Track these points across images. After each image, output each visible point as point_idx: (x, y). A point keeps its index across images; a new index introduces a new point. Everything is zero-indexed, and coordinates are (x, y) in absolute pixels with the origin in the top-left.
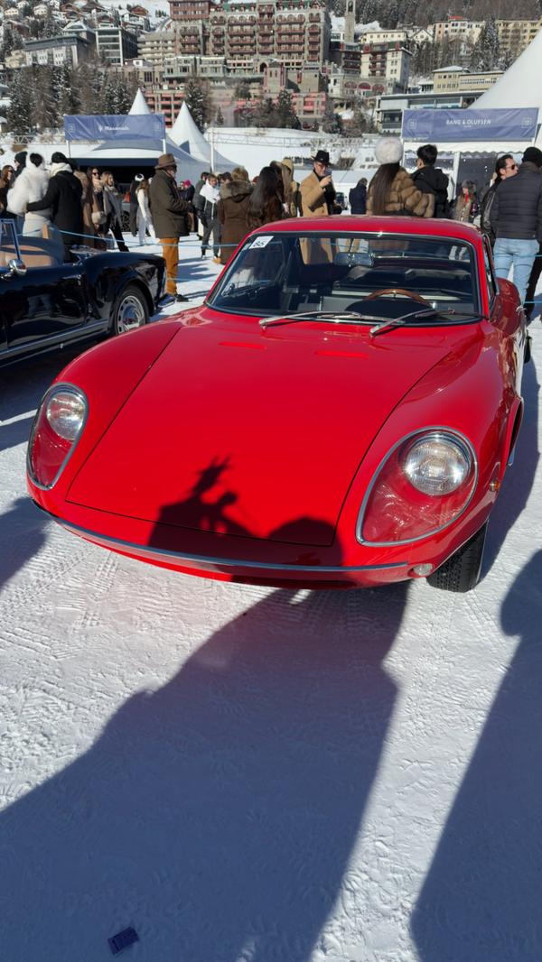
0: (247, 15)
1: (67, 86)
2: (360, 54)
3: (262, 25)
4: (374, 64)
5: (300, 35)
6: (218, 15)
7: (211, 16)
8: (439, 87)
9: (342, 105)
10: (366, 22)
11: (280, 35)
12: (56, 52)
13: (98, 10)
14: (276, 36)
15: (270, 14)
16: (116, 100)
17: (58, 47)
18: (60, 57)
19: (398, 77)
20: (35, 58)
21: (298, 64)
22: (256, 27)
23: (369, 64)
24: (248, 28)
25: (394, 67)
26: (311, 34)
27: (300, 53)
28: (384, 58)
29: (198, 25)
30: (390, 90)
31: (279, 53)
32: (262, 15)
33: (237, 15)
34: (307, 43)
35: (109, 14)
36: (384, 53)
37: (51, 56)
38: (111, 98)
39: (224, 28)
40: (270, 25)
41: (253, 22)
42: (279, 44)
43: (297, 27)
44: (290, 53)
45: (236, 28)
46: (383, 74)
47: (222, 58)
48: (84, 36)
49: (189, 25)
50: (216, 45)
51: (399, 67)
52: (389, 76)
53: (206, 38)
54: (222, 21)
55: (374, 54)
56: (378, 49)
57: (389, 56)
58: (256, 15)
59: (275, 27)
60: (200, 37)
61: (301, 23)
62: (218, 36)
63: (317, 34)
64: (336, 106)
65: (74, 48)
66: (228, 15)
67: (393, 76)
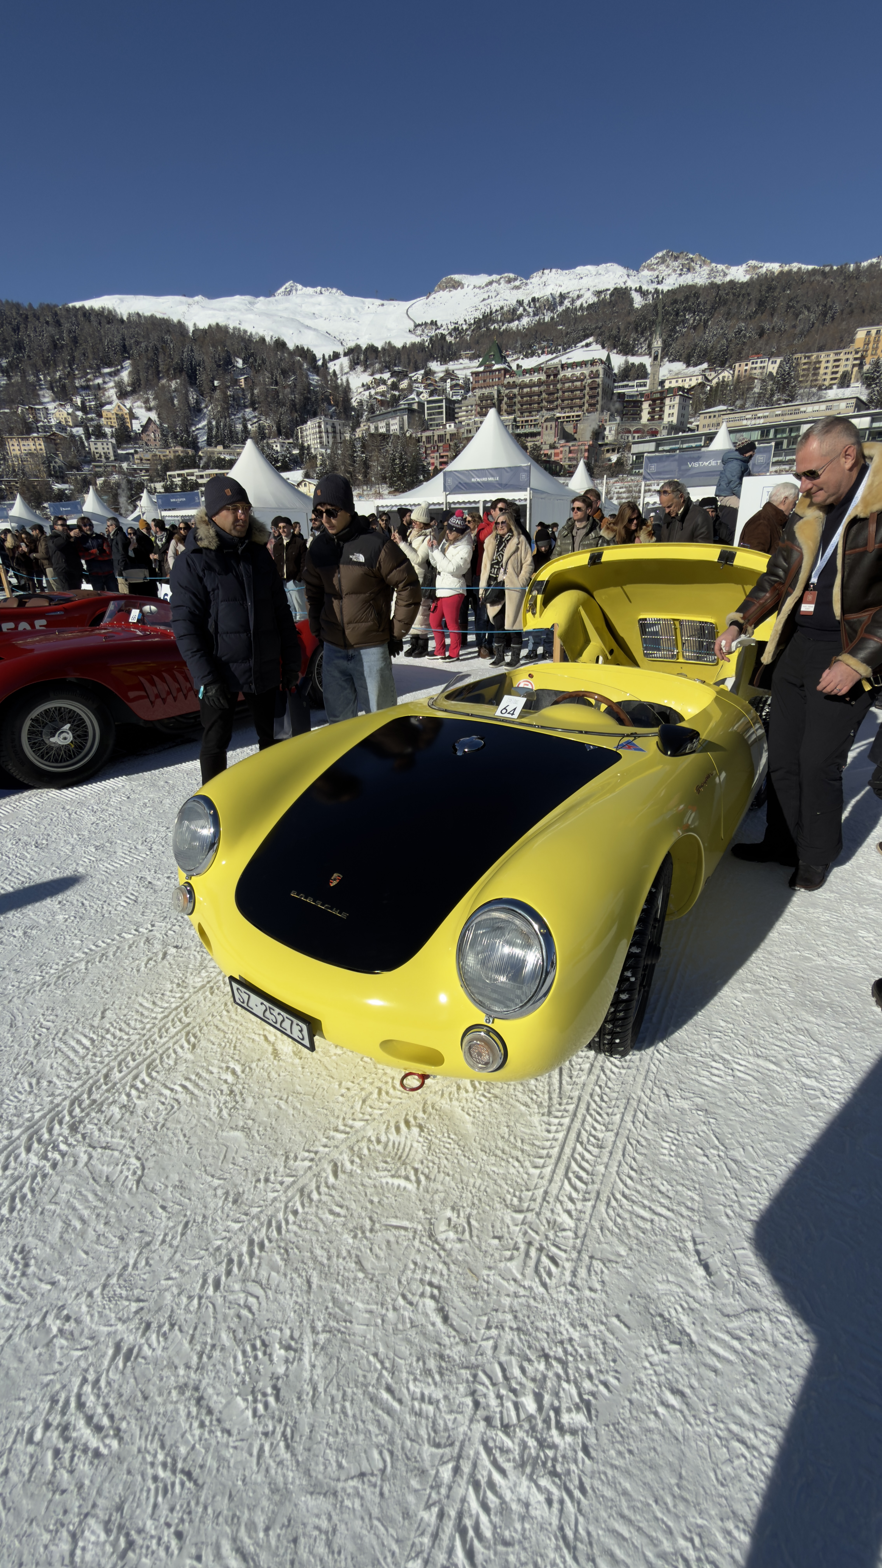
0: (535, 378)
1: (363, 453)
2: (641, 402)
3: (548, 386)
4: (653, 409)
5: (581, 390)
6: (511, 380)
7: (505, 382)
8: (704, 426)
9: (613, 450)
10: (695, 365)
11: (564, 392)
12: (392, 422)
13: (452, 380)
14: (560, 393)
15: (556, 375)
16: (397, 461)
17: (393, 418)
18: (395, 426)
19: (674, 420)
20: (376, 428)
21: (578, 416)
22: (543, 388)
23: (649, 409)
24: (536, 389)
25: (671, 411)
26: (591, 389)
27: (581, 407)
28: (663, 404)
29: (494, 391)
30: (665, 432)
31: (562, 409)
32: (548, 376)
33: (527, 379)
34: (587, 397)
35: (461, 382)
36: (662, 399)
37: (388, 425)
38: (394, 460)
39: (516, 391)
40: (555, 385)
41: (540, 383)
42: (563, 401)
43: (578, 384)
44: (571, 408)
45: (525, 390)
46: (661, 418)
47: (512, 417)
48: (415, 407)
49: (486, 391)
50: (508, 406)
51: (675, 411)
52: (666, 419)
53: (500, 401)
54: (514, 385)
55: (654, 400)
56: (658, 395)
57: (667, 401)
58: (543, 377)
59: (559, 386)
60: (495, 401)
61: (582, 380)
62: (510, 398)
63: (595, 388)
64: (608, 451)
65: (406, 417)
66: (519, 380)
67: (670, 419)
